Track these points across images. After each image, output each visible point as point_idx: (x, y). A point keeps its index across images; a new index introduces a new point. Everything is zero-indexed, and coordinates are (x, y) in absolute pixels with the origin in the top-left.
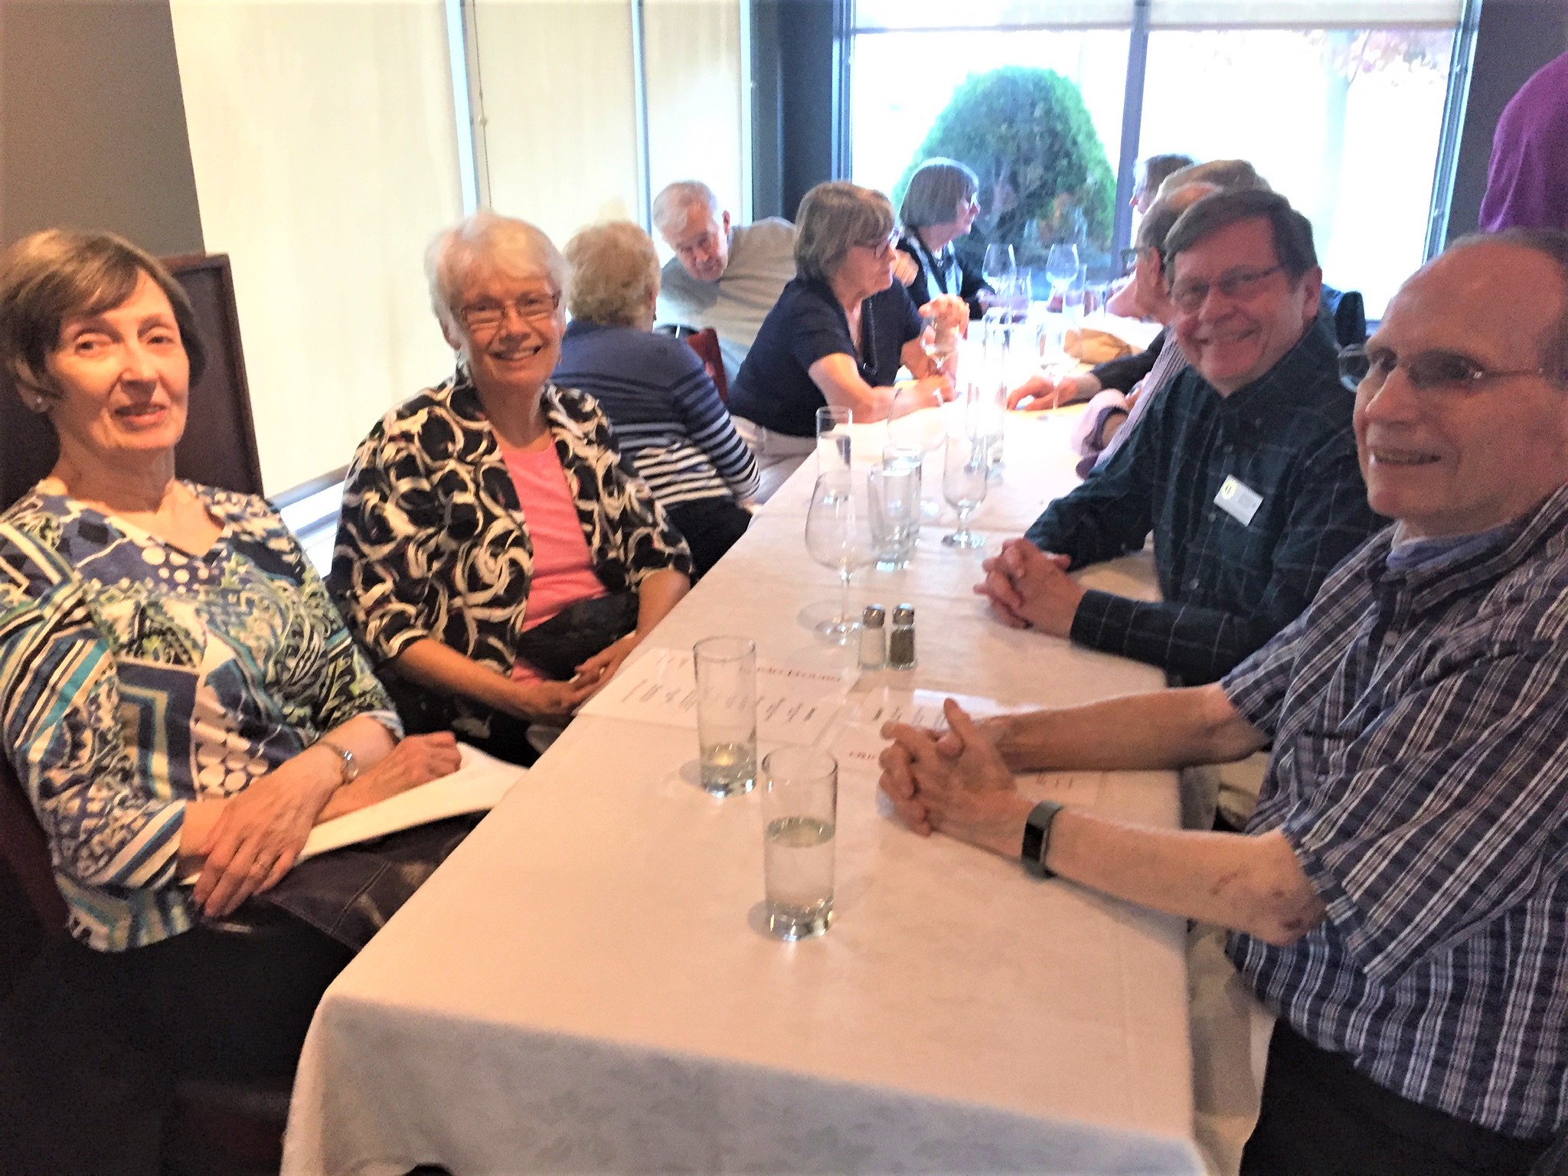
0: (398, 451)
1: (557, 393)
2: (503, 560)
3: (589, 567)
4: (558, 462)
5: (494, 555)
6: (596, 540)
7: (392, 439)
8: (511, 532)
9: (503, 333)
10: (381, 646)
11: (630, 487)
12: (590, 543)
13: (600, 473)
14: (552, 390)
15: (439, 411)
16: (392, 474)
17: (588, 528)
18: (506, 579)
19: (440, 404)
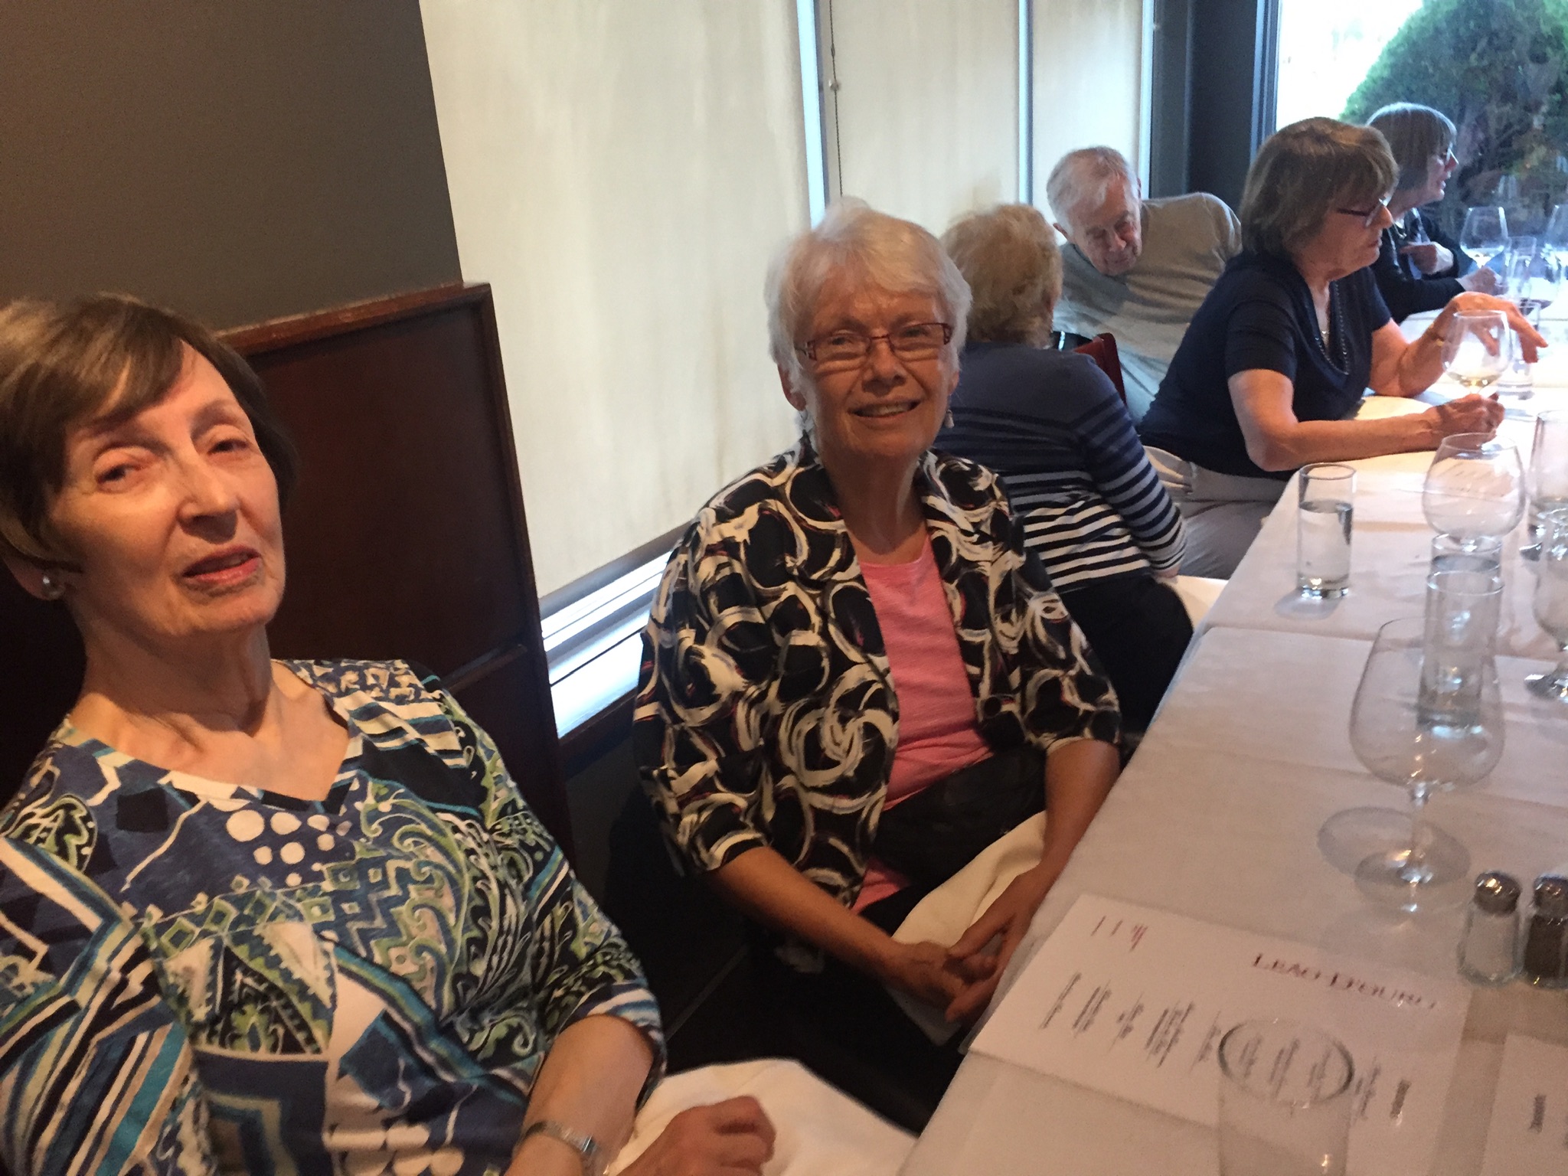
0: (720, 567)
1: (938, 464)
2: (855, 726)
3: (972, 724)
4: (935, 570)
5: (843, 721)
6: (985, 688)
7: (711, 551)
8: (870, 684)
9: (868, 376)
10: (698, 853)
11: (1036, 606)
12: (975, 692)
13: (994, 585)
14: (932, 459)
15: (776, 505)
16: (713, 601)
17: (974, 670)
18: (858, 754)
19: (776, 493)
